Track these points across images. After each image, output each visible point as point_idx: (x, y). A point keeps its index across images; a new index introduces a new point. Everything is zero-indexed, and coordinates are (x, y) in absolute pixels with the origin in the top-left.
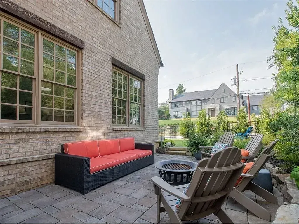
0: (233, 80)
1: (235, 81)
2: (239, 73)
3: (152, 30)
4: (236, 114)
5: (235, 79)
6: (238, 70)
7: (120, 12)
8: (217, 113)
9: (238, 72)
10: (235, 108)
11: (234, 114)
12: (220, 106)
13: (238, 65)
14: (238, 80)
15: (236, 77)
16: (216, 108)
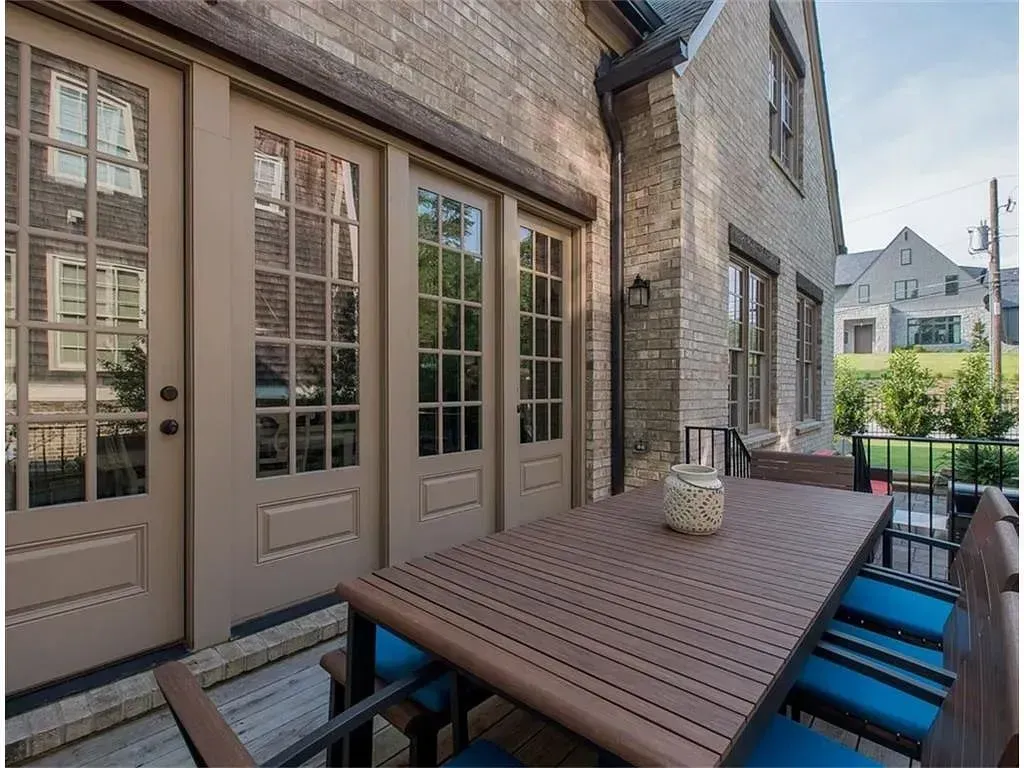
0: (976, 235)
1: (985, 235)
2: (1002, 210)
3: (835, 172)
4: (956, 340)
5: (984, 230)
6: (996, 200)
7: (801, 160)
8: (882, 336)
9: (996, 204)
10: (955, 320)
11: (951, 340)
12: (893, 311)
13: (995, 181)
14: (997, 233)
15: (989, 224)
16: (877, 321)
